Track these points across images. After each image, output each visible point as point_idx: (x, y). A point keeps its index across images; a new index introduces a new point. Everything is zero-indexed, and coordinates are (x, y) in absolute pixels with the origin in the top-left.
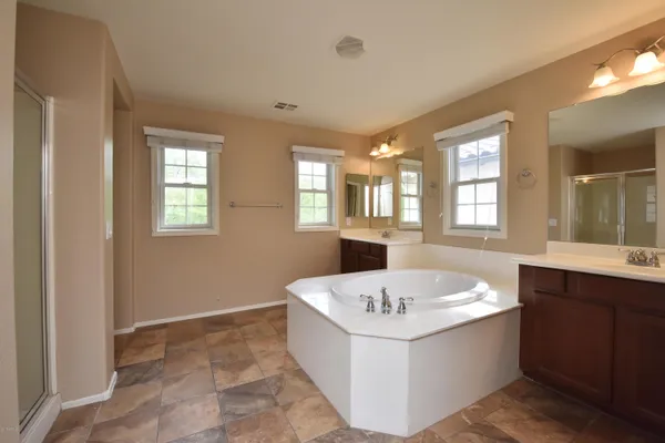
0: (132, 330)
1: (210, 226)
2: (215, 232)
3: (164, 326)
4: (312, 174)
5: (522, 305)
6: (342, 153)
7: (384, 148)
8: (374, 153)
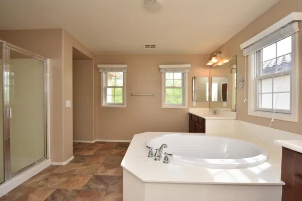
0: (94, 142)
1: (123, 104)
2: (125, 106)
3: (105, 142)
4: (173, 79)
5: (284, 183)
6: (189, 66)
7: (214, 60)
8: (210, 64)
